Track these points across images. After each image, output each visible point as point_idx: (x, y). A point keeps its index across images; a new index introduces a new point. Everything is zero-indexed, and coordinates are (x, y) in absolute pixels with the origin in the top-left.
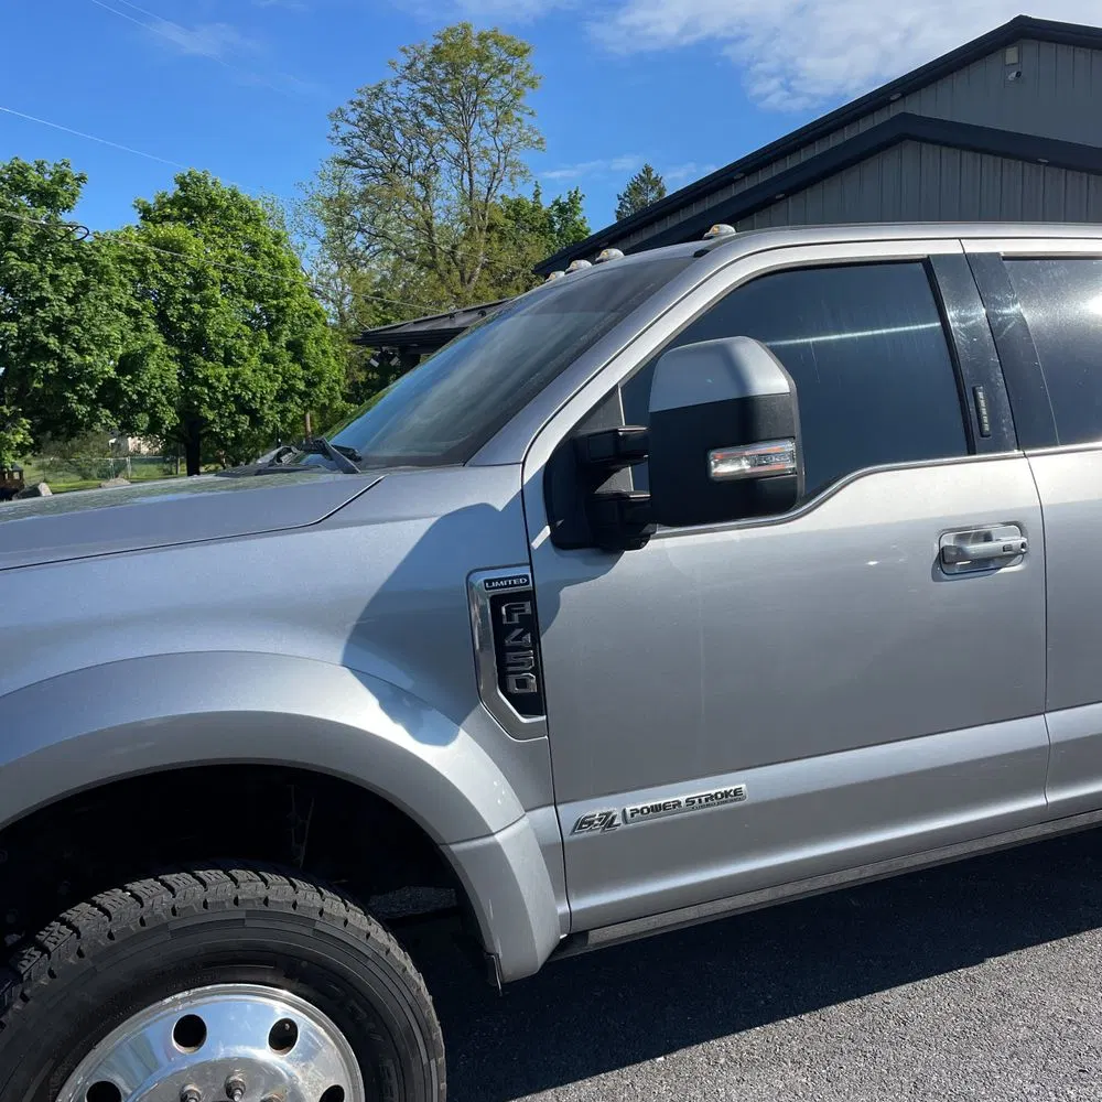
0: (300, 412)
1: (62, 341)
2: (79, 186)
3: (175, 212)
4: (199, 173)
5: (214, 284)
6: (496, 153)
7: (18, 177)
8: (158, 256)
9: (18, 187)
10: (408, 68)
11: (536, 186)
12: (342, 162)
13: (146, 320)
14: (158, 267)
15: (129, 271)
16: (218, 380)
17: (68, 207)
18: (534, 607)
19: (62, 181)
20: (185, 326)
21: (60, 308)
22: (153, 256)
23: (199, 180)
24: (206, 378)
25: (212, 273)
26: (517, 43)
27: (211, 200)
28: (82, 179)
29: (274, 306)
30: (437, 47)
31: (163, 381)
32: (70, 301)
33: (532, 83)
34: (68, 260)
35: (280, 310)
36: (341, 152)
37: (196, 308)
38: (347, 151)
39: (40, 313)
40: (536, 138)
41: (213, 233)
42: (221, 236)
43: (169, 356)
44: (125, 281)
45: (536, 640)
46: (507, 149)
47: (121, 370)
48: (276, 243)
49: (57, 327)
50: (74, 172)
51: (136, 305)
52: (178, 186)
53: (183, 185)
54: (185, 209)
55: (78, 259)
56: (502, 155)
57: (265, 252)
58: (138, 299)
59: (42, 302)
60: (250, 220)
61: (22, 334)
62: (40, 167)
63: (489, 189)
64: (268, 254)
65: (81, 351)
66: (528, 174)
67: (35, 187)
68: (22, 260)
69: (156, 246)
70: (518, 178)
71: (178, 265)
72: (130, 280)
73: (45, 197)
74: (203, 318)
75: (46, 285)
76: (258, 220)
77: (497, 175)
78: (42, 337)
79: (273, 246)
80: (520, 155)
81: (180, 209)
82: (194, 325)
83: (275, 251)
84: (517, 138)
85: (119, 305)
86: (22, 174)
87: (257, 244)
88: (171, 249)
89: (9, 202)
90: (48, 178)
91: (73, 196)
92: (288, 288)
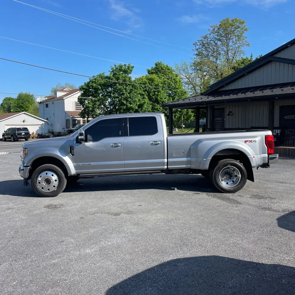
0: (179, 115)
1: (127, 102)
3: (154, 71)
4: (160, 62)
5: (161, 87)
8: (149, 82)
10: (213, 30)
11: (252, 54)
12: (196, 55)
13: (145, 96)
14: (148, 84)
15: (142, 86)
16: (160, 109)
17: (130, 73)
18: (73, 148)
19: (128, 68)
20: (154, 97)
21: (127, 94)
22: (147, 82)
23: (159, 64)
24: (157, 108)
25: (160, 85)
26: (242, 21)
27: (162, 68)
28: (133, 67)
29: (174, 92)
30: (220, 24)
31: (148, 110)
32: (129, 93)
33: (246, 30)
34: (129, 85)
35: (176, 92)
36: (196, 52)
37: (156, 93)
39: (123, 96)
40: (247, 44)
41: (162, 76)
42: (163, 76)
43: (150, 104)
44: (141, 88)
45: (73, 150)
46: (239, 47)
47: (139, 107)
48: (176, 77)
49: (126, 99)
50: (132, 65)
51: (143, 93)
52: (155, 65)
53: (156, 65)
54: (156, 70)
55: (131, 84)
56: (238, 49)
58: (144, 92)
59: (123, 94)
61: (119, 101)
62: (125, 65)
63: (233, 58)
64: (174, 79)
65: (130, 104)
67: (123, 70)
68: (119, 85)
69: (148, 80)
71: (153, 84)
72: (143, 88)
73: (125, 72)
74: (157, 95)
75: (124, 90)
76: (172, 72)
77: (235, 54)
78: (123, 101)
80: (242, 49)
82: (156, 97)
84: (241, 44)
85: (140, 93)
86: (121, 67)
87: (171, 77)
88: (151, 80)
89: (118, 74)
90: (126, 67)
91: (131, 71)
92: (177, 87)
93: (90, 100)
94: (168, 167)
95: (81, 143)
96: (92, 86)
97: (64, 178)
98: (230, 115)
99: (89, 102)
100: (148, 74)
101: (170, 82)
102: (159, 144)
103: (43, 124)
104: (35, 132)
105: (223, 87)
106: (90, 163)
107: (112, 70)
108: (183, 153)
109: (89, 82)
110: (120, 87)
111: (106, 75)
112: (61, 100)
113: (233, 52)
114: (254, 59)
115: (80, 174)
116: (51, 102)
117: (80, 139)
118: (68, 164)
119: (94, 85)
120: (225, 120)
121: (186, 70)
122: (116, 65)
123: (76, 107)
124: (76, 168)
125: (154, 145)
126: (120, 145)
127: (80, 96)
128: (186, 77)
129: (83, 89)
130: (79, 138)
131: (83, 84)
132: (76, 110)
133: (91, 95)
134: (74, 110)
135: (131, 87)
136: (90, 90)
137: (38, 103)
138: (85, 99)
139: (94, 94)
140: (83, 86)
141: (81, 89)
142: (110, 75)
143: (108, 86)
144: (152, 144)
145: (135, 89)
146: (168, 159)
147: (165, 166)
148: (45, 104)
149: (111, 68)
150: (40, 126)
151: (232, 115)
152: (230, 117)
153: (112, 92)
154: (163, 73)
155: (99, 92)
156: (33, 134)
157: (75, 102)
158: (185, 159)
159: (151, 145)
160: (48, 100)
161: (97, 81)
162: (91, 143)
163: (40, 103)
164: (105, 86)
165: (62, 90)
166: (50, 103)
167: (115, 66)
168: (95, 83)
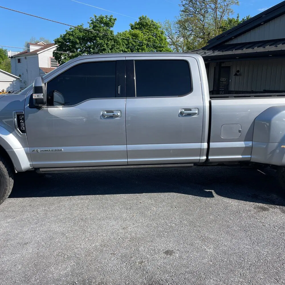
2: (115, 21)
4: (144, 16)
5: (145, 45)
6: (224, 6)
7: (101, 20)
8: (132, 38)
9: (101, 22)
11: (238, 15)
12: (183, 11)
14: (132, 41)
15: (125, 42)
17: (112, 26)
18: (24, 117)
19: (110, 20)
21: (108, 50)
22: (131, 38)
23: (144, 18)
25: (144, 42)
27: (147, 23)
28: (115, 19)
29: (159, 50)
32: (110, 49)
34: (111, 39)
36: (183, 8)
37: (140, 51)
38: (184, 8)
39: (104, 52)
40: (236, 2)
41: (146, 32)
42: (148, 32)
44: (124, 44)
45: (24, 121)
46: (228, 5)
48: (162, 34)
50: (113, 18)
51: (126, 50)
53: (140, 19)
54: (140, 26)
55: (113, 39)
56: (226, 7)
57: (158, 36)
58: (126, 48)
60: (155, 28)
62: (106, 17)
63: (221, 17)
64: (159, 37)
66: (233, 12)
68: (100, 40)
69: (132, 35)
70: (230, 14)
71: (137, 40)
72: (125, 44)
73: (107, 24)
75: (105, 46)
76: (157, 28)
77: (224, 13)
79: (160, 34)
80: (231, 7)
81: (139, 26)
83: (161, 36)
84: (231, 2)
85: (122, 50)
86: (102, 19)
87: (157, 34)
88: (135, 36)
89: (99, 26)
90: (108, 19)
91: (113, 24)
92: (163, 45)
93: (67, 55)
94: (210, 157)
95: (39, 108)
96: (69, 39)
97: (7, 177)
98: (237, 75)
99: (65, 57)
100: (131, 29)
101: (155, 40)
102: (195, 114)
103: (14, 80)
104: (5, 90)
105: (231, 39)
106: (59, 148)
107: (92, 21)
108: (240, 131)
109: (66, 35)
110: (101, 41)
111: (84, 27)
112: (35, 54)
113: (221, 10)
114: (240, 20)
115: (39, 168)
116: (24, 57)
117: (36, 99)
118: (14, 150)
119: (72, 38)
120: (230, 81)
121: (169, 30)
122: (96, 15)
123: (52, 64)
124: (31, 156)
125: (185, 116)
126: (119, 114)
127: (55, 50)
128: (169, 36)
129: (59, 42)
130: (33, 97)
131: (59, 37)
132: (51, 66)
133: (68, 50)
134: (50, 67)
135: (113, 42)
136: (67, 44)
137: (9, 57)
138: (61, 54)
139: (71, 49)
140: (59, 39)
141: (57, 42)
142: (90, 27)
143: (87, 41)
144: (181, 113)
145: (118, 45)
146: (211, 143)
147: (203, 156)
148: (18, 59)
149: (91, 19)
150: (11, 83)
151: (240, 75)
152: (237, 77)
153: (92, 47)
154: (147, 29)
155: (77, 46)
156: (3, 92)
157: (50, 57)
158: (241, 144)
159: (179, 116)
160: (20, 54)
161: (74, 34)
162: (61, 108)
163: (12, 57)
164: (84, 40)
165: (36, 44)
166: (21, 58)
167: (95, 17)
168: (73, 35)
